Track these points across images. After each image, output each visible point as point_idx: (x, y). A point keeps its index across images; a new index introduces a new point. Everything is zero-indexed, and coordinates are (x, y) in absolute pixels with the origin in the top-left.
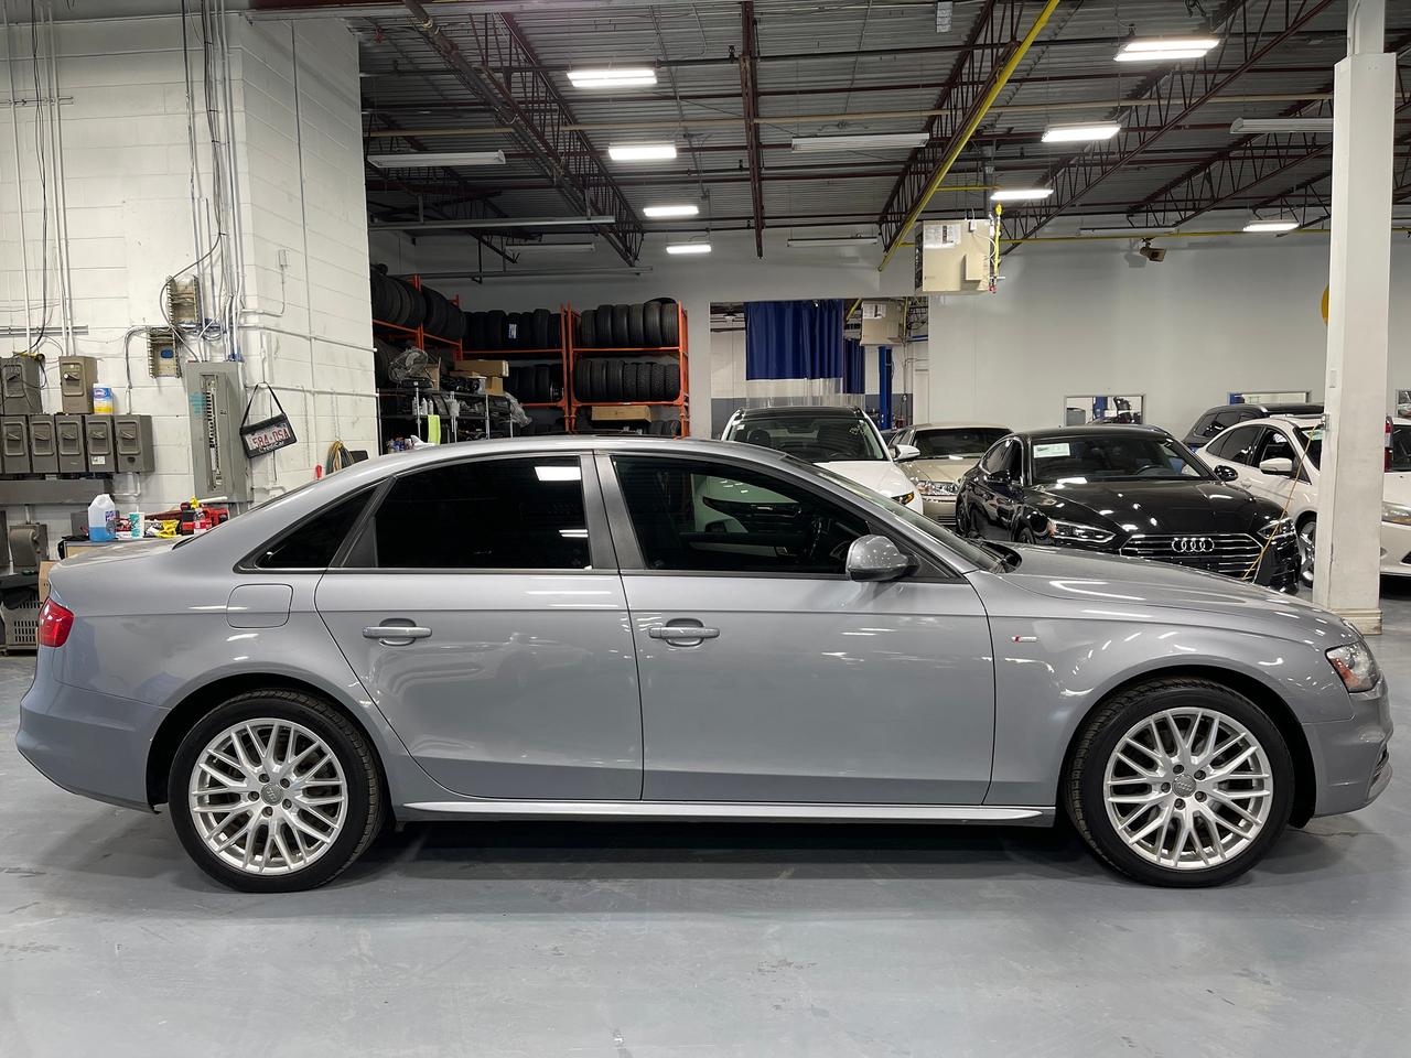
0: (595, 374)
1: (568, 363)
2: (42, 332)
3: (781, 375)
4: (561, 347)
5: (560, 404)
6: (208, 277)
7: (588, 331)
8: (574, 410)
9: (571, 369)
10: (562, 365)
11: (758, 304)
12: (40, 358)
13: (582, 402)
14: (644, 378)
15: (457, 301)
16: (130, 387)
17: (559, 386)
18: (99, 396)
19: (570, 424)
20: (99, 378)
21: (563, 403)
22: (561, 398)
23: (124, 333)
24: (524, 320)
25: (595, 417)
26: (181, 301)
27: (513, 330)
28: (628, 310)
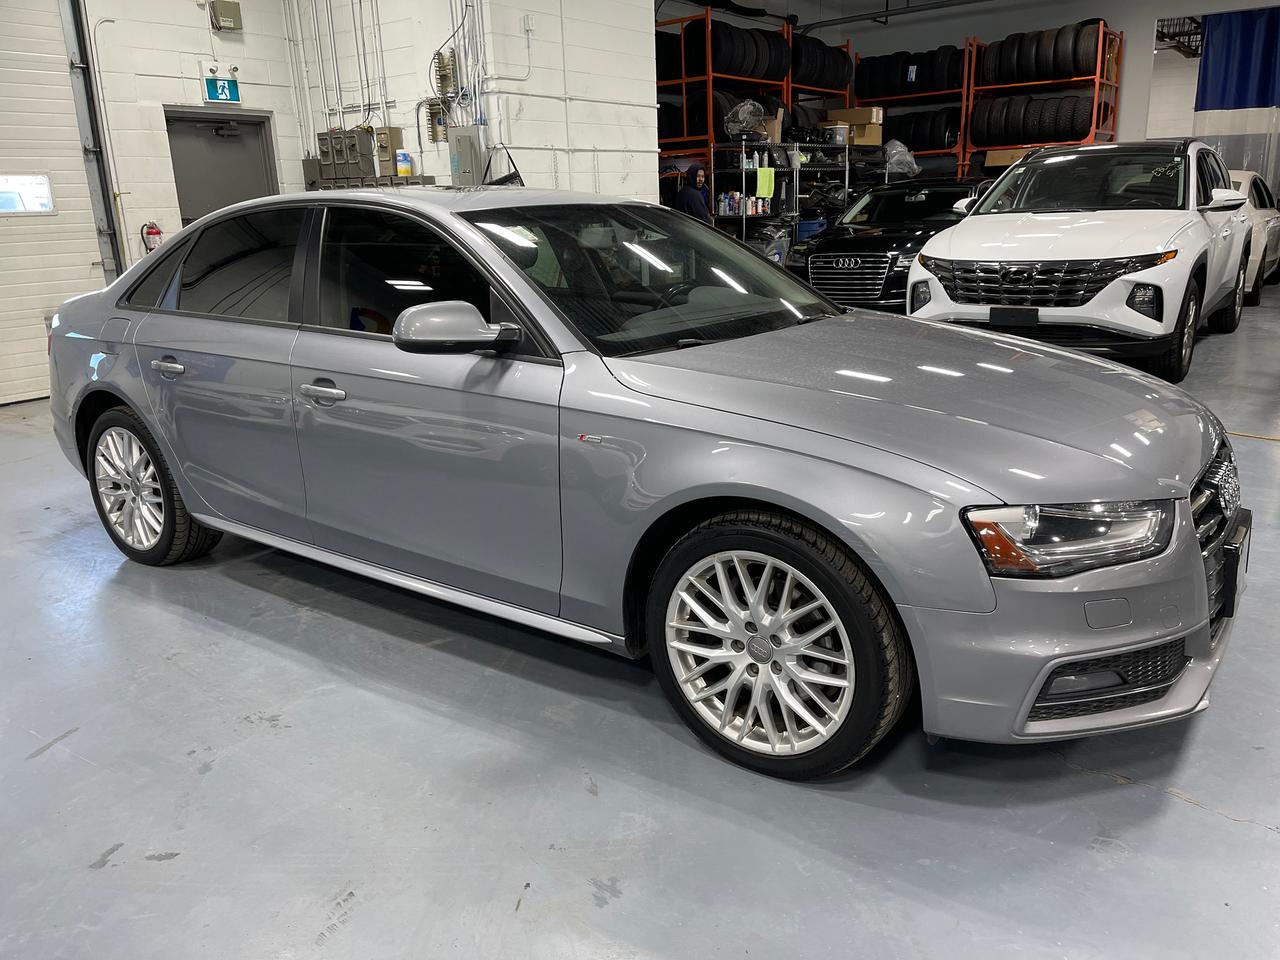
0: (995, 114)
1: (967, 105)
2: (370, 108)
3: (1240, 104)
4: (961, 87)
5: (954, 151)
6: (462, 49)
7: (991, 63)
8: (968, 156)
9: (970, 110)
10: (960, 109)
11: (1220, 16)
12: (370, 129)
13: (977, 147)
14: (1048, 116)
15: (847, 46)
16: (422, 152)
17: (955, 129)
18: (400, 161)
19: (963, 171)
20: (404, 145)
21: (957, 149)
22: (956, 143)
23: (414, 105)
24: (925, 60)
25: (989, 163)
26: (446, 71)
27: (913, 70)
28: (1039, 36)
